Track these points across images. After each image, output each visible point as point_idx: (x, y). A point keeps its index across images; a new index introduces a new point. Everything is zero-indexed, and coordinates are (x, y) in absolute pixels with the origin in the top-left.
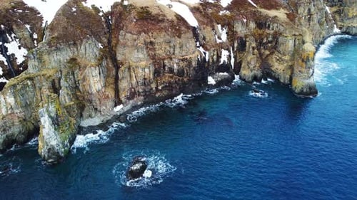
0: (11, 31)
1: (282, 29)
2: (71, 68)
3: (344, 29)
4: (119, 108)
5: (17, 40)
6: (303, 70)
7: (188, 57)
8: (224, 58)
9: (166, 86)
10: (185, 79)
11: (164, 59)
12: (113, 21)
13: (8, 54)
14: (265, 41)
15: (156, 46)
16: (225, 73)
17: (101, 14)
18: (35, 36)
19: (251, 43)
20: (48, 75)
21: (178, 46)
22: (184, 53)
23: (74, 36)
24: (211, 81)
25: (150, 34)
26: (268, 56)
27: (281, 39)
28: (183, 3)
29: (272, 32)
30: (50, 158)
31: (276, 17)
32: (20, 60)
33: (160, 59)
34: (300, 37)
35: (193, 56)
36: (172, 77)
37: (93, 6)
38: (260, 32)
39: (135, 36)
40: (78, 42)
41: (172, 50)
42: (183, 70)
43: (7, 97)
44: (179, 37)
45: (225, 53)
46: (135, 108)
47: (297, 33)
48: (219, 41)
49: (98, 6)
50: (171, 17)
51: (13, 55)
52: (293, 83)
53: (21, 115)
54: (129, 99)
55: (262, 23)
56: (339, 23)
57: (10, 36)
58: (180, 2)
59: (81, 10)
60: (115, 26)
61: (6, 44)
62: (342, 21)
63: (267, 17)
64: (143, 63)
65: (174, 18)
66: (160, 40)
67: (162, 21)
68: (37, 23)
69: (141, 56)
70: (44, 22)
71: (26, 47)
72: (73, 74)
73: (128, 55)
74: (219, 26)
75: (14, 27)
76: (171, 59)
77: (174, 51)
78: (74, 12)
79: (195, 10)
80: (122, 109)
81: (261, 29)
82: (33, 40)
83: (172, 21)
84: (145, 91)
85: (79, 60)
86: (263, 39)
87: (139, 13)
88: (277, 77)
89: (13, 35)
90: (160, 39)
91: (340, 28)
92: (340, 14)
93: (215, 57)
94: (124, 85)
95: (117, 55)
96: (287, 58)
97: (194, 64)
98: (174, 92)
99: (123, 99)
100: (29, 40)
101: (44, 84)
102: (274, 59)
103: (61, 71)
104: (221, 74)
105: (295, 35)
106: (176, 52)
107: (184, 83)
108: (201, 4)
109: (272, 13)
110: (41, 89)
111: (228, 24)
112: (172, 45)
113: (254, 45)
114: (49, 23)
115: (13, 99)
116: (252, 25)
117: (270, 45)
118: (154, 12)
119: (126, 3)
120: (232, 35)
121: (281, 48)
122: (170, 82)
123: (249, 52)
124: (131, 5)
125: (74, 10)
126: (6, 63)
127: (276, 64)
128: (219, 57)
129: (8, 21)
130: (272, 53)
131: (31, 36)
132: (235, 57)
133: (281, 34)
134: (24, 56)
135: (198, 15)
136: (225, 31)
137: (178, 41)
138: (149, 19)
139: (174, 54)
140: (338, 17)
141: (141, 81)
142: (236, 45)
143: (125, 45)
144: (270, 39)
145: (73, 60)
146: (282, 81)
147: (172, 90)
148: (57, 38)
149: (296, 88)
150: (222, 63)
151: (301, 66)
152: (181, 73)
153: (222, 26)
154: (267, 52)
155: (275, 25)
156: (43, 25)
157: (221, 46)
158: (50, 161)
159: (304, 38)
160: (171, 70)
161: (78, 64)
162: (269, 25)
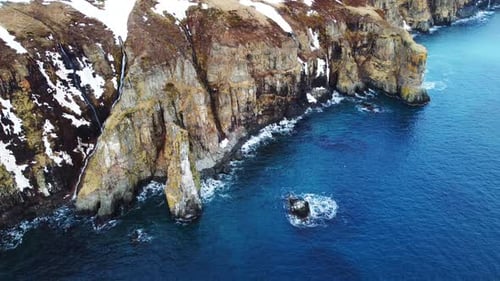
0: (81, 53)
1: (377, 29)
2: (170, 96)
3: (415, 26)
4: (225, 143)
5: (90, 65)
6: (416, 75)
7: (292, 71)
8: (320, 70)
9: (266, 110)
10: (289, 100)
11: (264, 76)
12: (194, 32)
13: (82, 85)
14: (359, 45)
15: (254, 60)
16: (322, 88)
17: (177, 23)
18: (111, 58)
19: (347, 49)
20: (146, 109)
21: (280, 58)
22: (287, 67)
23: (165, 54)
24: (311, 98)
25: (247, 45)
26: (364, 62)
27: (378, 42)
28: (267, 4)
29: (366, 33)
30: (187, 212)
31: (368, 15)
32: (98, 93)
33: (259, 76)
34: (399, 38)
35: (297, 69)
36: (273, 98)
37: (165, 12)
38: (352, 34)
39: (234, 49)
40: (172, 62)
41: (272, 64)
42: (287, 88)
43: (111, 143)
44: (280, 47)
45: (321, 63)
46: (242, 141)
47: (395, 33)
48: (313, 49)
49: (170, 12)
50: (264, 22)
51: (88, 86)
52: (403, 91)
53: (125, 165)
54: (231, 130)
55: (353, 24)
56: (408, 19)
57: (81, 60)
58: (263, 2)
59: (154, 19)
60: (197, 37)
61: (77, 72)
62: (411, 15)
63: (358, 16)
64: (246, 83)
65: (268, 23)
66: (258, 52)
67: (256, 28)
68: (109, 40)
69: (242, 74)
70: (116, 37)
71: (102, 74)
72: (173, 104)
73: (223, 74)
74: (310, 30)
75: (85, 47)
76: (272, 75)
77: (275, 64)
78: (147, 22)
79: (282, 11)
80: (229, 144)
81: (352, 31)
82: (110, 63)
83: (267, 27)
84: (247, 118)
85: (176, 86)
86: (356, 43)
87: (229, 19)
88: (379, 86)
89: (84, 59)
90: (259, 50)
91: (410, 25)
92: (408, 8)
93: (311, 68)
94: (226, 113)
95: (209, 74)
96: (388, 63)
97: (298, 79)
98: (276, 116)
99: (226, 131)
100: (104, 63)
101: (144, 120)
102: (372, 66)
103: (160, 103)
104: (318, 89)
105: (392, 36)
106: (278, 66)
107: (288, 104)
108: (286, 4)
109: (362, 11)
110: (140, 128)
111: (319, 26)
112: (272, 57)
113: (349, 51)
114: (124, 39)
115: (118, 144)
116: (344, 26)
117: (365, 49)
118: (245, 17)
119: (205, 7)
120: (324, 40)
121: (380, 52)
122: (271, 105)
123: (345, 59)
124: (213, 9)
125: (146, 19)
126: (82, 99)
127: (375, 71)
128: (315, 68)
129: (75, 39)
130: (368, 59)
131: (106, 58)
132: (330, 67)
133: (377, 35)
134: (102, 87)
135: (287, 17)
136: (317, 36)
137: (280, 51)
138: (242, 26)
139: (275, 68)
140: (405, 12)
141: (243, 105)
142: (330, 52)
143: (219, 62)
144: (365, 42)
145: (170, 86)
146: (387, 91)
147: (273, 115)
148: (149, 58)
149: (408, 96)
150: (318, 75)
151: (413, 71)
152: (284, 91)
153: (313, 30)
154: (363, 58)
155: (369, 25)
156: (118, 43)
157: (316, 54)
158: (189, 216)
159: (405, 39)
160: (273, 89)
161: (176, 90)
162: (362, 26)
